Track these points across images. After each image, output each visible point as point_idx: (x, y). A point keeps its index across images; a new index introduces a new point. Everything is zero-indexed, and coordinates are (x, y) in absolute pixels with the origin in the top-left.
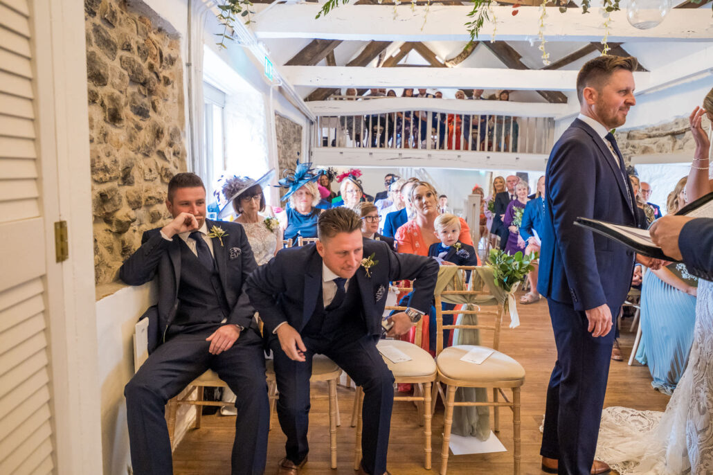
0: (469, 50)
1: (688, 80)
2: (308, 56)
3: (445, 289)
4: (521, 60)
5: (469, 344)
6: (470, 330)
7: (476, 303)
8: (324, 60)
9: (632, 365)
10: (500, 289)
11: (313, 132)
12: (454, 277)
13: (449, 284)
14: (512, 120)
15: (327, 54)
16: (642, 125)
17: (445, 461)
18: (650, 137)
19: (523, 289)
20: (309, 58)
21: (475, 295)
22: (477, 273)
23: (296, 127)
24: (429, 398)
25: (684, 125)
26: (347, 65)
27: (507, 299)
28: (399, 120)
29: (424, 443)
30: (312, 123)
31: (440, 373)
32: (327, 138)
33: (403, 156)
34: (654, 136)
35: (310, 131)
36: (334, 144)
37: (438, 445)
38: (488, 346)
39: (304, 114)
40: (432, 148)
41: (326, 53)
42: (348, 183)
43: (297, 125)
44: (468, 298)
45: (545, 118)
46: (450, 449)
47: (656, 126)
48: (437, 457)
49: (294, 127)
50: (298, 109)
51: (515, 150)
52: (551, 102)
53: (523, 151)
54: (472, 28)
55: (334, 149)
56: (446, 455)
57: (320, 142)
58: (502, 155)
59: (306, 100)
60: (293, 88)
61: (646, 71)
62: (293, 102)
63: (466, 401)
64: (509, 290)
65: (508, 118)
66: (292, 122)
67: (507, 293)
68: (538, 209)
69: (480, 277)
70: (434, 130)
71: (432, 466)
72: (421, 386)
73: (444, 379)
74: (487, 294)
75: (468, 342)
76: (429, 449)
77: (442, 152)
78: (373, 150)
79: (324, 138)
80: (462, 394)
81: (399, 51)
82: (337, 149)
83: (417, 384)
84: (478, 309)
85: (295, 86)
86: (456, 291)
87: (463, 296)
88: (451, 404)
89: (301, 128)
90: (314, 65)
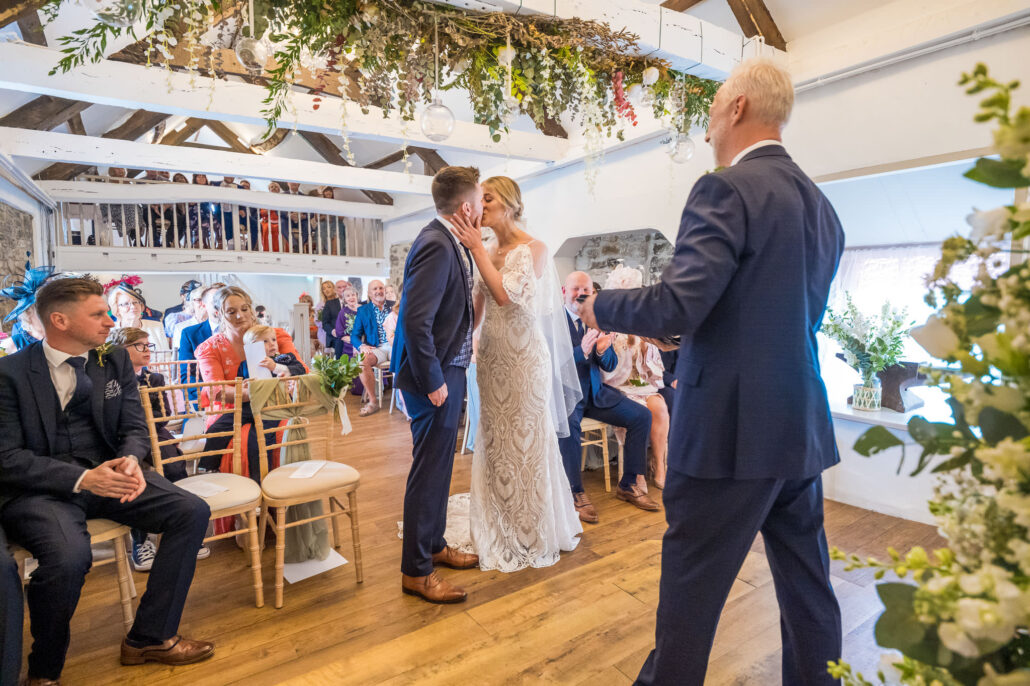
0: (280, 136)
2: (35, 116)
3: (266, 405)
4: (340, 154)
5: (300, 461)
6: (298, 445)
7: (303, 415)
8: (64, 125)
9: (465, 454)
10: (327, 395)
11: (52, 225)
12: (275, 390)
13: (270, 398)
14: (337, 219)
15: (69, 117)
17: (280, 592)
19: (363, 401)
20: (38, 119)
21: (302, 407)
22: (302, 382)
23: (22, 216)
24: (254, 528)
26: (105, 136)
27: (337, 406)
28: (193, 214)
29: (252, 582)
30: (50, 211)
31: (266, 497)
32: (79, 233)
33: (202, 258)
35: (48, 222)
36: (91, 241)
37: (270, 579)
38: (318, 457)
39: (34, 198)
40: (242, 249)
41: (68, 114)
42: (119, 294)
43: (24, 213)
44: (293, 411)
45: (372, 220)
46: (284, 579)
48: (270, 592)
49: (18, 215)
50: (23, 189)
51: (343, 253)
52: (376, 203)
53: (353, 254)
54: (269, 117)
55: (92, 248)
56: (280, 585)
57: (67, 238)
58: (329, 258)
59: (35, 178)
60: (11, 160)
62: (12, 179)
63: (299, 519)
64: (338, 396)
65: (333, 218)
66: (13, 208)
67: (336, 399)
68: (369, 316)
69: (305, 387)
70: (242, 227)
71: (265, 603)
72: (244, 516)
73: (270, 502)
74: (314, 404)
75: (296, 458)
76: (259, 585)
77: (255, 253)
78: (157, 250)
79: (73, 232)
80: (294, 512)
81: (185, 125)
82: (97, 250)
83: (239, 515)
84: (306, 422)
85: (14, 157)
86: (279, 406)
87: (288, 409)
88: (282, 527)
89: (32, 218)
90: (48, 130)
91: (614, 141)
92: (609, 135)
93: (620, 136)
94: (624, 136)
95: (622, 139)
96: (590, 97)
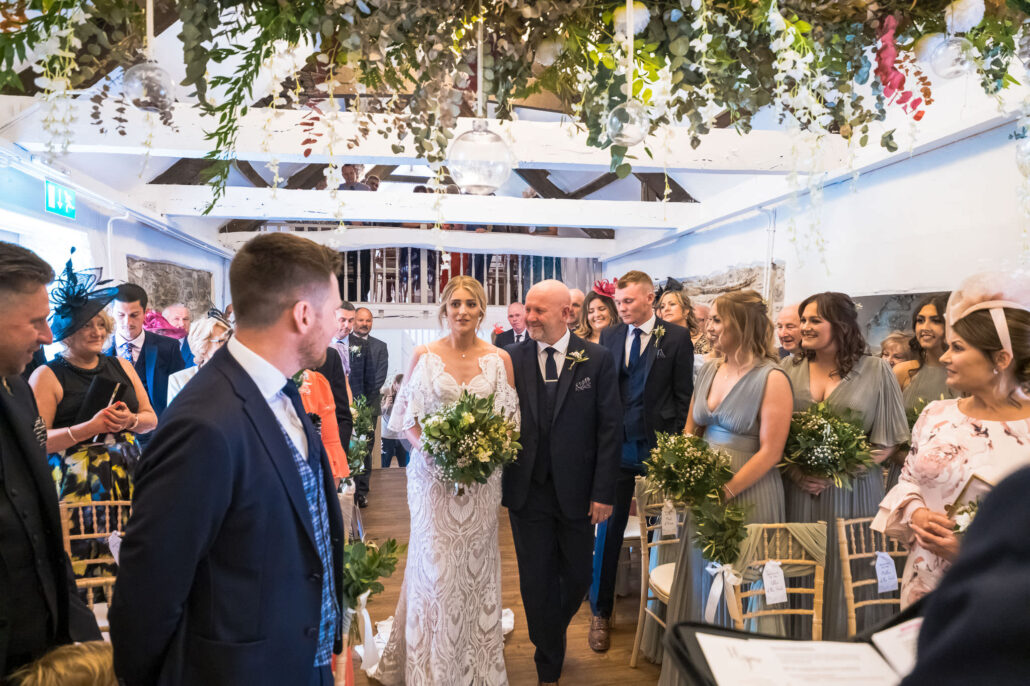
1: (740, 218)
4: (548, 177)
16: (693, 275)
18: (703, 293)
23: (195, 275)
25: (739, 279)
33: (386, 314)
34: (708, 292)
40: (429, 302)
43: (199, 271)
45: (588, 259)
47: (711, 280)
49: (190, 275)
52: (592, 237)
59: (222, 230)
61: (695, 201)
66: (182, 268)
89: (210, 275)
90: (202, 184)
91: (876, 153)
92: (864, 142)
93: (888, 142)
94: (897, 140)
95: (892, 149)
96: (797, 76)
